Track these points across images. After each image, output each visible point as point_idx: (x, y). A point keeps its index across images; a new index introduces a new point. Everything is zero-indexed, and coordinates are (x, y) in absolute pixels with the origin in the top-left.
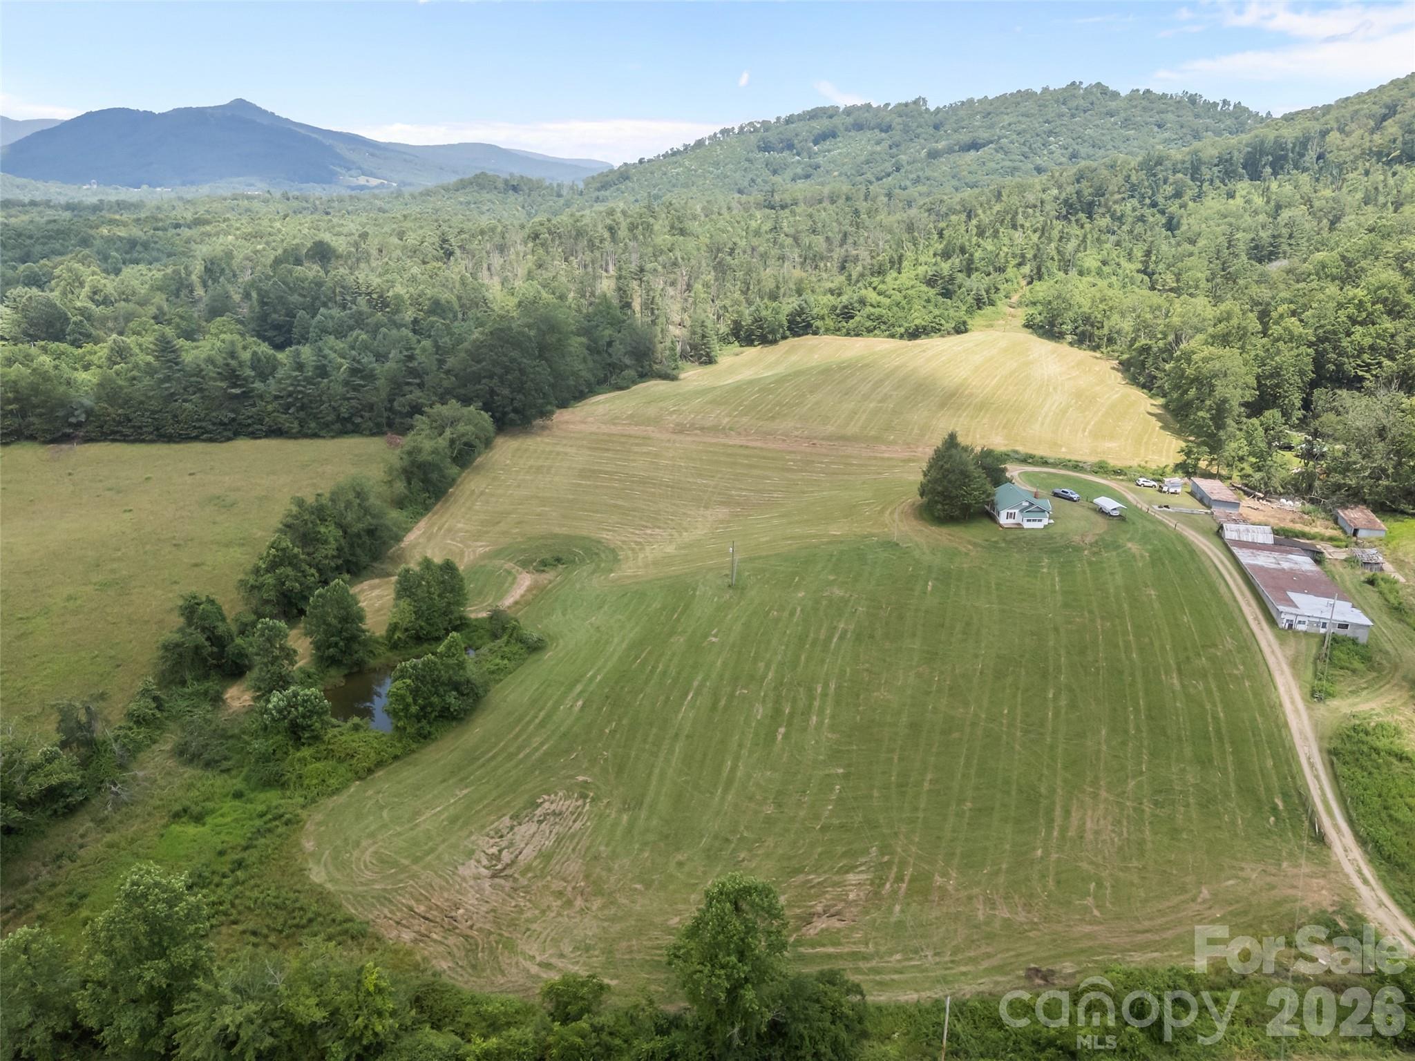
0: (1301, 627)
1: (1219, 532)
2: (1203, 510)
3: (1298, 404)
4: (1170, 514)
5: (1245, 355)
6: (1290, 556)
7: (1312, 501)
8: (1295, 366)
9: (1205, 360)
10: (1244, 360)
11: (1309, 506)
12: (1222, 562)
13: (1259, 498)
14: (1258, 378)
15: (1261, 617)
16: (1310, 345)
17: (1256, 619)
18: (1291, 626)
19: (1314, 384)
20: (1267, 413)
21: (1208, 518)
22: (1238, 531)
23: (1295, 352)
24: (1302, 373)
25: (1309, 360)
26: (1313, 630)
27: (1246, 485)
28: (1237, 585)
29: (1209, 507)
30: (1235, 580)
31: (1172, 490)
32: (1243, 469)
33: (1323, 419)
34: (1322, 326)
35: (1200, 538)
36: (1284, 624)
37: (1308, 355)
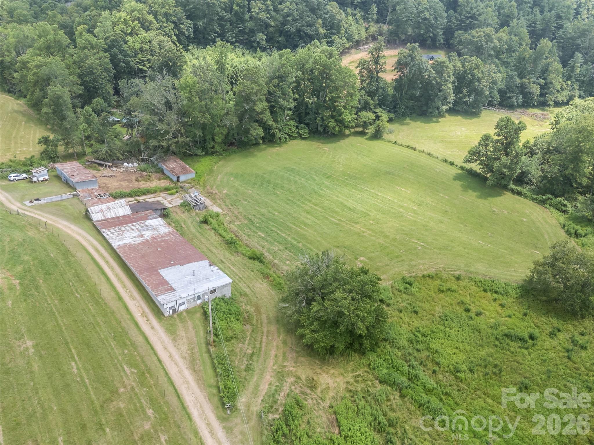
0: (183, 308)
1: (87, 216)
2: (70, 194)
3: (112, 91)
4: (41, 208)
5: (66, 61)
6: (148, 222)
7: (143, 160)
8: (100, 66)
9: (38, 67)
10: (66, 64)
11: (143, 165)
12: (97, 250)
13: (109, 166)
14: (80, 76)
15: (147, 310)
16: (105, 51)
17: (144, 315)
18: (174, 311)
19: (117, 77)
20: (94, 101)
21: (75, 200)
22: (101, 211)
23: (98, 56)
24: (107, 70)
25: (107, 60)
26: (192, 305)
27: (98, 159)
28: (116, 275)
29: (75, 189)
30: (113, 270)
31: (41, 179)
32: (92, 145)
33: (131, 102)
34: (108, 38)
35: (73, 227)
36: (168, 312)
37: (106, 57)
